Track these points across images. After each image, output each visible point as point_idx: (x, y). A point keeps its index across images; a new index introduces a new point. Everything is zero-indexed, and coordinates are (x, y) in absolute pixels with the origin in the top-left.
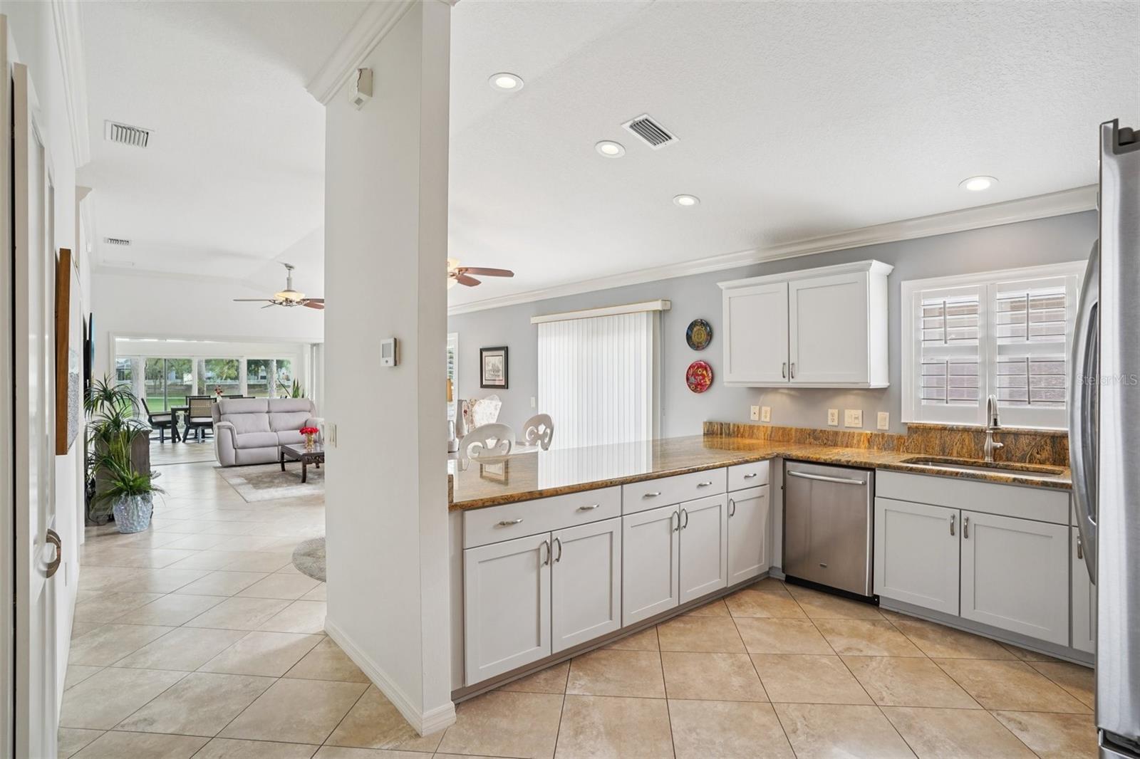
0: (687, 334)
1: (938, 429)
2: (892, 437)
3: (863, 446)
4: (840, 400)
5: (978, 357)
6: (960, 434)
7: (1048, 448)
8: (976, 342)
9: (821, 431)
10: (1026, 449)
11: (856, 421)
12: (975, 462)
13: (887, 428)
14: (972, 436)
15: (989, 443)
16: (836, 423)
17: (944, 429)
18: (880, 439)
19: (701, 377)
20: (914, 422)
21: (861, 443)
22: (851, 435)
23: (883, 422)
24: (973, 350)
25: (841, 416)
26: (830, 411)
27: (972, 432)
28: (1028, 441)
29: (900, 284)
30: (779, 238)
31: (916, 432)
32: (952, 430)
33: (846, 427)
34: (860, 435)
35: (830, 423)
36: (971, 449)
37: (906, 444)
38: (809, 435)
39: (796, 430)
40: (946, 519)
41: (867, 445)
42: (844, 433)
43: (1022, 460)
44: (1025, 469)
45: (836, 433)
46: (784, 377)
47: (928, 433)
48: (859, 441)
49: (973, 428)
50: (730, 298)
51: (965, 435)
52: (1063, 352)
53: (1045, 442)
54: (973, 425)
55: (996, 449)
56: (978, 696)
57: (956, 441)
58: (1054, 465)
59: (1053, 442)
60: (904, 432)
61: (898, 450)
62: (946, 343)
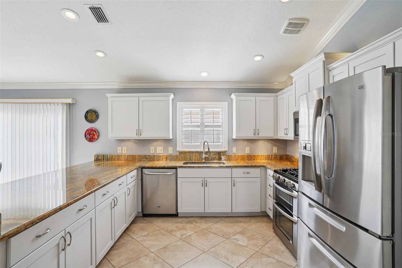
0: (85, 115)
1: (189, 152)
2: (174, 156)
4: (155, 144)
5: (199, 129)
7: (218, 156)
8: (199, 124)
9: (148, 155)
10: (212, 157)
11: (161, 151)
12: (201, 162)
13: (172, 153)
14: (198, 154)
15: (204, 156)
16: (153, 152)
17: (190, 152)
18: (170, 157)
19: (92, 135)
20: (181, 150)
21: (163, 159)
22: (160, 156)
23: (170, 151)
24: (198, 126)
25: (156, 150)
26: (151, 148)
27: (198, 152)
28: (213, 154)
29: (176, 103)
30: (132, 80)
31: (182, 154)
32: (193, 152)
33: (158, 153)
34: (163, 156)
35: (151, 152)
36: (198, 158)
37: (179, 158)
38: (144, 157)
39: (138, 156)
40: (200, 182)
41: (165, 159)
42: (157, 156)
43: (211, 160)
44: (213, 163)
45: (154, 156)
46: (137, 135)
47: (185, 154)
48: (162, 158)
50: (112, 101)
51: (196, 154)
52: (221, 128)
53: (217, 154)
54: (199, 150)
55: (205, 157)
56: (223, 236)
57: (194, 156)
58: (219, 161)
59: (219, 154)
60: (178, 154)
61: (176, 160)
62: (191, 124)
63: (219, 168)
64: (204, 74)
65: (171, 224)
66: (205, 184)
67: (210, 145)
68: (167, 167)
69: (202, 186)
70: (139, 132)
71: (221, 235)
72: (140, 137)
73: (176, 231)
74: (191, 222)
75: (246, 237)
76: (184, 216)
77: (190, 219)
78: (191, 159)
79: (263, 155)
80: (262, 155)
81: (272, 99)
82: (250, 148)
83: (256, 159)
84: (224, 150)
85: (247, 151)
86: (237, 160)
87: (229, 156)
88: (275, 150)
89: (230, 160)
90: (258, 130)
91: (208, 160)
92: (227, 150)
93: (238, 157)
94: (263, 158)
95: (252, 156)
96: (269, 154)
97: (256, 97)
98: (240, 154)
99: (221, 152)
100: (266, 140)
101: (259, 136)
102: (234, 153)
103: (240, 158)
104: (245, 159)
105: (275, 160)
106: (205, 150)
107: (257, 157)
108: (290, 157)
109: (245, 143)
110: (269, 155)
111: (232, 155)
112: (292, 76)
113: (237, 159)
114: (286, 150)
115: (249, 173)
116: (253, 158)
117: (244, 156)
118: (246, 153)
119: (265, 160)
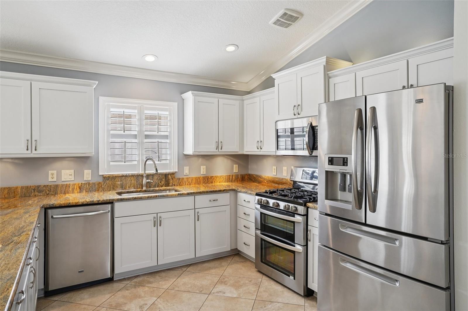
1: (120, 177)
2: (94, 184)
3: (76, 192)
4: (58, 165)
5: (137, 140)
6: (130, 178)
7: (164, 180)
8: (136, 133)
9: (44, 186)
10: (156, 181)
11: (70, 177)
12: (141, 190)
13: (90, 179)
14: (135, 178)
15: (145, 181)
16: (55, 180)
17: (122, 176)
18: (87, 186)
20: (106, 174)
21: (75, 190)
22: (67, 186)
23: (88, 175)
24: (135, 136)
25: (59, 175)
26: (50, 172)
27: (135, 176)
28: (157, 178)
29: (99, 98)
31: (108, 180)
32: (126, 176)
33: (64, 181)
34: (75, 185)
35: (50, 180)
36: (135, 184)
37: (103, 187)
38: (34, 190)
39: (22, 188)
40: (151, 220)
41: (79, 190)
42: (62, 185)
43: (155, 186)
44: (160, 190)
45: (57, 186)
46: (27, 150)
47: (114, 179)
48: (73, 189)
49: (136, 174)
51: (132, 178)
52: (168, 139)
53: (163, 177)
54: (135, 172)
55: (147, 183)
56: (201, 292)
57: (128, 181)
58: (166, 186)
59: (165, 177)
60: (101, 180)
61: (98, 190)
62: (124, 132)
63: (178, 196)
64: (150, 59)
65: (110, 295)
66: (157, 223)
67: (157, 164)
68: (97, 202)
69: (155, 226)
70: (31, 144)
71: (198, 292)
72: (34, 154)
73: (127, 303)
74: (141, 285)
75: (229, 286)
76: (123, 278)
77: (135, 280)
78: (124, 187)
79: (222, 176)
80: (221, 176)
81: (237, 103)
82: (206, 167)
83: (215, 182)
84: (172, 171)
85: (203, 171)
86: (190, 185)
87: (179, 179)
88: (236, 169)
89: (181, 184)
90: (221, 142)
91: (150, 187)
92: (177, 171)
93: (192, 180)
94: (222, 179)
95: (209, 177)
96: (230, 174)
97: (219, 99)
98: (194, 175)
99: (169, 174)
100: (227, 157)
101: (223, 150)
102: (186, 174)
103: (194, 181)
104: (200, 182)
105: (236, 181)
106: (146, 172)
107: (216, 178)
108: (254, 177)
109: (200, 160)
110: (230, 175)
111: (184, 177)
112: (273, 77)
113: (190, 183)
114: (246, 167)
115: (217, 200)
116: (210, 180)
117: (199, 178)
118: (201, 174)
119: (225, 182)
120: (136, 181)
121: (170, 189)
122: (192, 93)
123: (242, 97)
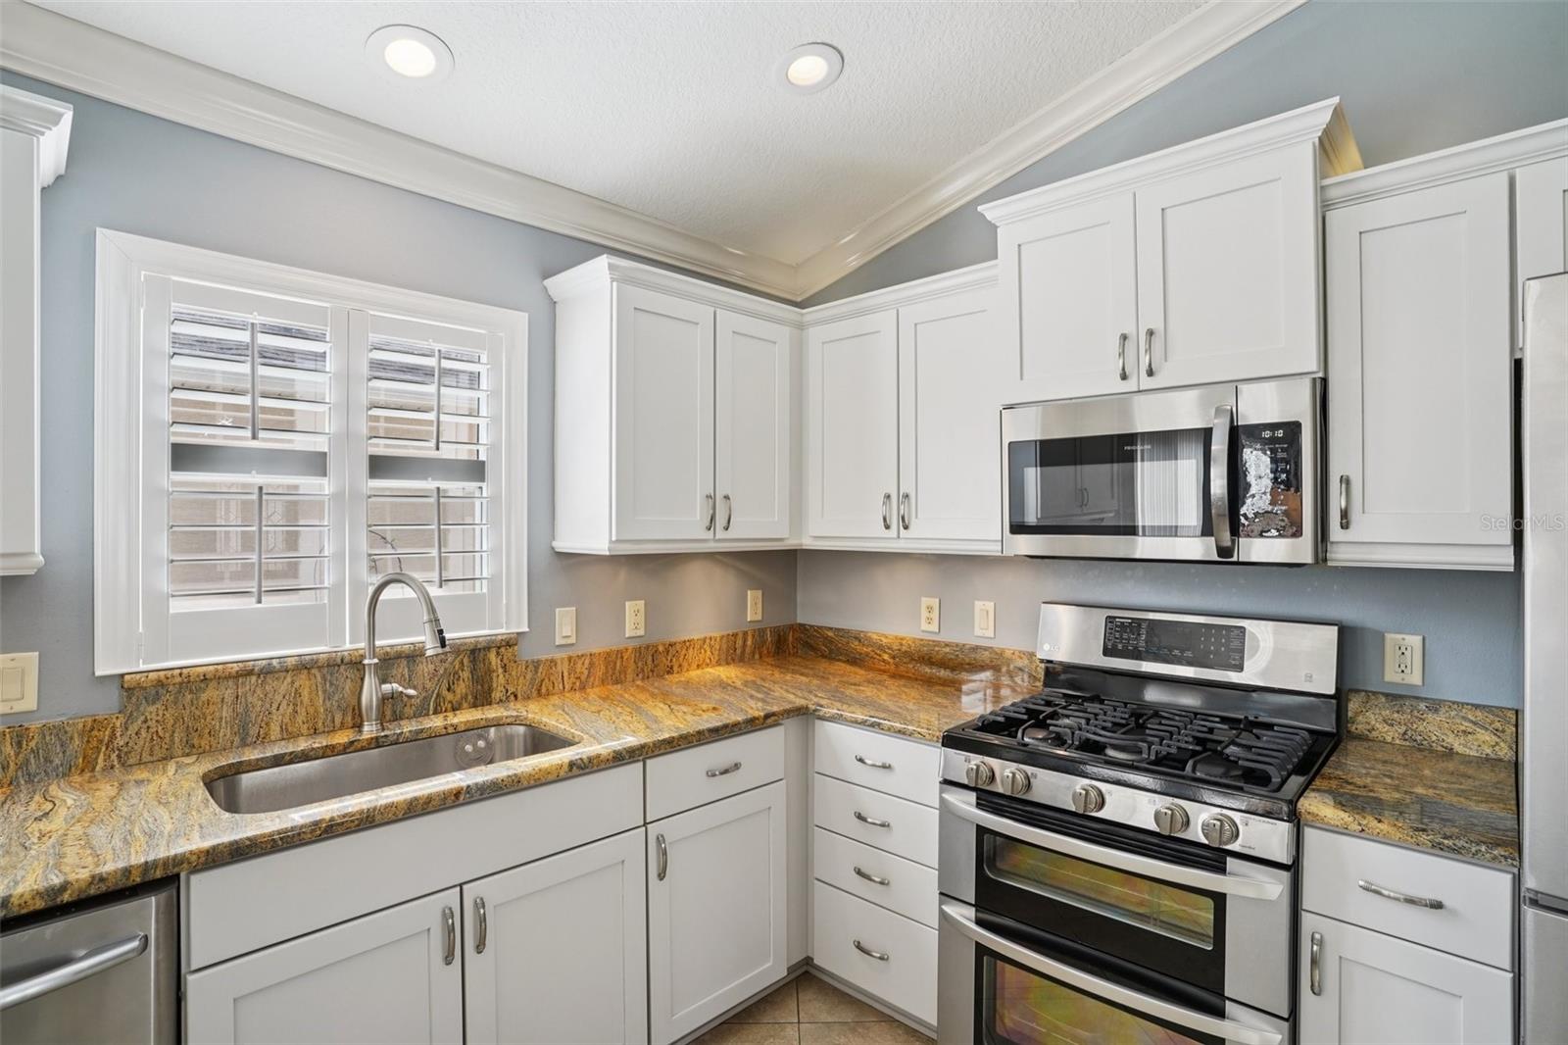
1: (229, 677)
2: (59, 731)
5: (327, 482)
6: (289, 680)
7: (466, 674)
8: (320, 444)
10: (429, 685)
12: (352, 742)
13: (30, 703)
14: (319, 679)
15: (371, 691)
17: (246, 673)
18: (10, 748)
20: (143, 667)
23: (11, 686)
24: (318, 462)
27: (320, 668)
28: (431, 669)
29: (91, 238)
31: (157, 697)
32: (267, 671)
36: (316, 711)
37: (120, 742)
40: (428, 930)
43: (422, 712)
44: (451, 730)
47: (196, 695)
49: (322, 659)
51: (302, 680)
52: (484, 480)
53: (462, 663)
54: (320, 648)
55: (385, 699)
57: (278, 698)
58: (475, 706)
59: (474, 661)
60: (106, 703)
61: (89, 765)
62: (254, 437)
64: (410, 57)
66: (463, 936)
69: (448, 959)
78: (253, 731)
79: (708, 641)
80: (704, 640)
82: (645, 605)
83: (680, 666)
84: (503, 631)
85: (633, 622)
86: (583, 688)
87: (537, 664)
88: (754, 611)
89: (544, 690)
90: (727, 497)
91: (397, 717)
92: (526, 629)
93: (591, 664)
94: (709, 653)
95: (661, 649)
96: (735, 631)
97: (718, 311)
98: (599, 643)
99: (488, 648)
101: (731, 534)
102: (563, 642)
103: (599, 671)
104: (624, 671)
105: (757, 656)
106: (378, 643)
107: (684, 652)
108: (826, 638)
109: (623, 574)
110: (735, 635)
111: (558, 655)
113: (583, 678)
114: (791, 600)
115: (737, 766)
116: (664, 661)
117: (620, 653)
118: (627, 636)
119: (719, 664)
120: (325, 691)
121: (501, 718)
122: (611, 267)
123: (802, 315)
